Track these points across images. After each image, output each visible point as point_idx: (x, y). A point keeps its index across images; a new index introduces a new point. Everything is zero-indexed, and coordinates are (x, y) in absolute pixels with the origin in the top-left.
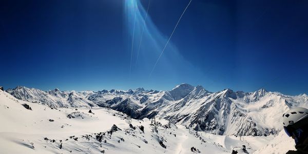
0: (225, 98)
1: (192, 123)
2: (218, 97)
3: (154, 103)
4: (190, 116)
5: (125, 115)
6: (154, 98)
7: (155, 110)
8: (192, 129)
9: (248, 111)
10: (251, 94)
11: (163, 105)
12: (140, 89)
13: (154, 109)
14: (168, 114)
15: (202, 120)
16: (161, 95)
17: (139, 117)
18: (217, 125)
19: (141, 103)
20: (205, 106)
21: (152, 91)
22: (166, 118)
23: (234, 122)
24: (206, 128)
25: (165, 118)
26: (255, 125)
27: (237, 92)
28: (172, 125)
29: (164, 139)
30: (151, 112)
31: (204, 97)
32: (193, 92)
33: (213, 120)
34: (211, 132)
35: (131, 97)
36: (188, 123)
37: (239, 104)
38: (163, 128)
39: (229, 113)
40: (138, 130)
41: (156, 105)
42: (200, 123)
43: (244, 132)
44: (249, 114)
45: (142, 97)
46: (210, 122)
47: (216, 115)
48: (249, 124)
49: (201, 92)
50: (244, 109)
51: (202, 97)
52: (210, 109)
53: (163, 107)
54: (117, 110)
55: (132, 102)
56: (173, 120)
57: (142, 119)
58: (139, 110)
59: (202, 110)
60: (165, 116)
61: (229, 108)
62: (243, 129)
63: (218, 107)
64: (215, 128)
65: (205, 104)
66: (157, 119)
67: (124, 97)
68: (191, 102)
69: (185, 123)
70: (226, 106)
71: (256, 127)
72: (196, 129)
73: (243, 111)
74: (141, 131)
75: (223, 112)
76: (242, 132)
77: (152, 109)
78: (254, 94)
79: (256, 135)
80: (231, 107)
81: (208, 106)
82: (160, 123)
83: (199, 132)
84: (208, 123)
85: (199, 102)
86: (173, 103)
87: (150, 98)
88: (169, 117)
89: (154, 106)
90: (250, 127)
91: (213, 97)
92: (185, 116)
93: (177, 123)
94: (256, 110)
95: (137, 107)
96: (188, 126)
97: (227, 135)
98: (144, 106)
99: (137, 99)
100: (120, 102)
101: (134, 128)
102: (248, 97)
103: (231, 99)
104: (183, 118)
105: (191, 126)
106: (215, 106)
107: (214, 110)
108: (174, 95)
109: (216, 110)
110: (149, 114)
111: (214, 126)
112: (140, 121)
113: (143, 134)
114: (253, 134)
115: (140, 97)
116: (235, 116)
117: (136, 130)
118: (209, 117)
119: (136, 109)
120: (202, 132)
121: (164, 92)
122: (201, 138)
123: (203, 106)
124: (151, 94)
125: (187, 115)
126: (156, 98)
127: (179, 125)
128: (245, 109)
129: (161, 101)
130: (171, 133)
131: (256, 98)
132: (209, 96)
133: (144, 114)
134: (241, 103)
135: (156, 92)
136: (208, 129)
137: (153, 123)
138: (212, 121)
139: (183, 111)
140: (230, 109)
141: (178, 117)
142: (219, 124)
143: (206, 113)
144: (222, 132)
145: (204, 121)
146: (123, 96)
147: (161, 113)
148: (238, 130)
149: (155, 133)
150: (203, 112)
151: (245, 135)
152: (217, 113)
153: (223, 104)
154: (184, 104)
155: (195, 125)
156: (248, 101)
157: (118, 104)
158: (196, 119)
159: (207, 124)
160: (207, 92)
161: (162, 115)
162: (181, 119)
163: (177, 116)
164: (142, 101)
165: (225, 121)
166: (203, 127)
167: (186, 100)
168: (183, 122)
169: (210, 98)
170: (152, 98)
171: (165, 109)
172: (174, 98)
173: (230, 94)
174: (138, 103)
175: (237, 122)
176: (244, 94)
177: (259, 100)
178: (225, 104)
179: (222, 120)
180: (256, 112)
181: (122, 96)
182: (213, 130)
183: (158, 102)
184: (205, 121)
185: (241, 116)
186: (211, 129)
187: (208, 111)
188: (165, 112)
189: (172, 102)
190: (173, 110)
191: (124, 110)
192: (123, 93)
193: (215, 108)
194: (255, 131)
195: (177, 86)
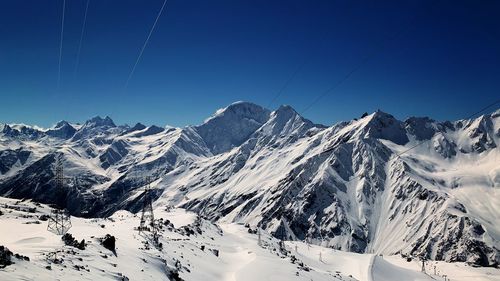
0: (366, 141)
1: (267, 218)
2: (344, 140)
3: (149, 166)
4: (260, 198)
5: (46, 209)
6: (146, 149)
7: (153, 185)
8: (266, 235)
9: (449, 182)
10: (460, 125)
11: (176, 170)
12: (98, 121)
13: (148, 181)
14: (192, 196)
15: (298, 207)
16: (170, 139)
17: (98, 208)
18: (344, 222)
19: (105, 166)
20: (305, 166)
21: (139, 126)
22: (187, 207)
23: (400, 215)
24: (311, 230)
25: (183, 207)
26: (479, 230)
27: (409, 122)
28: (205, 224)
29: (183, 263)
30: (139, 193)
31: (301, 141)
32: (268, 128)
33: (331, 208)
34: (324, 243)
35: (66, 147)
36: (255, 217)
37: (415, 161)
38: (177, 236)
39: (381, 187)
40: (95, 250)
41: (154, 171)
42: (289, 218)
43: (436, 249)
44: (456, 195)
45: (105, 147)
46: (320, 214)
47: (339, 194)
48: (455, 226)
49: (290, 127)
50: (433, 175)
51: (294, 139)
52: (320, 175)
53: (177, 174)
54: (11, 196)
55: (70, 165)
56: (210, 211)
57: (107, 215)
58: (98, 187)
59: (295, 181)
60: (184, 202)
61: (381, 173)
62: (434, 240)
63: (344, 167)
64: (336, 231)
65: (303, 161)
66: (158, 212)
67: (38, 150)
68: (261, 158)
69: (245, 219)
70: (369, 165)
71: (484, 239)
72: (280, 234)
73: (433, 181)
74: (107, 252)
75: (361, 184)
76: (429, 249)
77: (142, 184)
78: (476, 124)
79: (482, 262)
80: (390, 168)
81: (312, 165)
82: (167, 222)
83: (287, 243)
84: (314, 217)
85: (284, 155)
86: (207, 161)
87: (135, 148)
88: (195, 202)
89: (149, 174)
90: (460, 235)
91: (327, 138)
92: (245, 198)
93: (222, 219)
94: (483, 181)
95: (91, 179)
96: (253, 225)
97: (378, 253)
98: (114, 175)
99: (90, 154)
100: (22, 168)
101: (82, 246)
102: (451, 135)
103: (385, 142)
104: (238, 204)
105: (263, 225)
106: (336, 167)
107: (333, 180)
108: (210, 138)
109: (339, 179)
110: (133, 197)
111: (333, 225)
112: (101, 221)
113: (112, 259)
114: (471, 258)
115: (99, 148)
116: (401, 196)
117: (88, 250)
118: (318, 200)
119: (88, 187)
120: (299, 243)
121: (179, 130)
122: (294, 259)
123: (299, 169)
124: (138, 136)
125: (251, 195)
126: (155, 150)
127: (227, 224)
128: (437, 175)
129: (171, 158)
130: (203, 248)
131: (484, 139)
132: (315, 137)
133: (114, 200)
134: (423, 158)
135: (154, 130)
136: (315, 235)
137: (147, 224)
138: (327, 211)
139: (239, 184)
140: (384, 176)
141: (225, 201)
142: (351, 219)
143: (307, 188)
144: (360, 243)
145: (301, 211)
146: (33, 144)
147: (171, 193)
148: (415, 241)
149: (154, 251)
150: (300, 185)
151: (439, 258)
152: (344, 189)
153: (360, 161)
154: (241, 164)
155: (276, 223)
156: (450, 151)
157: (13, 172)
158: (278, 204)
159: (312, 219)
160: (309, 124)
161: (176, 199)
162: (232, 208)
163: (221, 200)
164: (107, 161)
165: (368, 213)
166: (300, 229)
167: (247, 152)
168: (240, 215)
169: (317, 143)
170: (142, 149)
171: (183, 181)
172: (210, 146)
173: (385, 128)
174: (92, 166)
175: (409, 217)
176: (434, 125)
177: (493, 146)
178: (366, 160)
179: (360, 208)
180: (480, 188)
181: (28, 144)
182: (331, 236)
183: (161, 161)
184: (305, 210)
185: (422, 198)
186: (324, 233)
187: (315, 180)
188: (184, 190)
189: (204, 159)
190: (207, 181)
191: (39, 192)
192: (35, 135)
193: (334, 173)
194: (477, 250)
195: (220, 112)
